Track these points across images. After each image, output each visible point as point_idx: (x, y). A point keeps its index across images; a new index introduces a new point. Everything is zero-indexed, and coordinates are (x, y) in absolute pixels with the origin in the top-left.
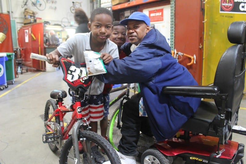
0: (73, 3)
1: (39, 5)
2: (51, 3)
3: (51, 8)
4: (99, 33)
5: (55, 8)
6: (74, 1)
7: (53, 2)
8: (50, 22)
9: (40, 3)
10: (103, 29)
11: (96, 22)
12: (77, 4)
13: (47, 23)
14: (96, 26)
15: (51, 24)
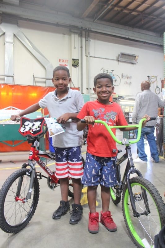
0: (148, 77)
1: (115, 81)
2: (126, 78)
3: (126, 83)
4: (58, 84)
5: (130, 83)
6: (150, 76)
7: (128, 78)
8: (124, 96)
9: (115, 79)
10: (61, 81)
11: (56, 77)
12: (153, 78)
13: (121, 97)
14: (56, 79)
15: (125, 99)
